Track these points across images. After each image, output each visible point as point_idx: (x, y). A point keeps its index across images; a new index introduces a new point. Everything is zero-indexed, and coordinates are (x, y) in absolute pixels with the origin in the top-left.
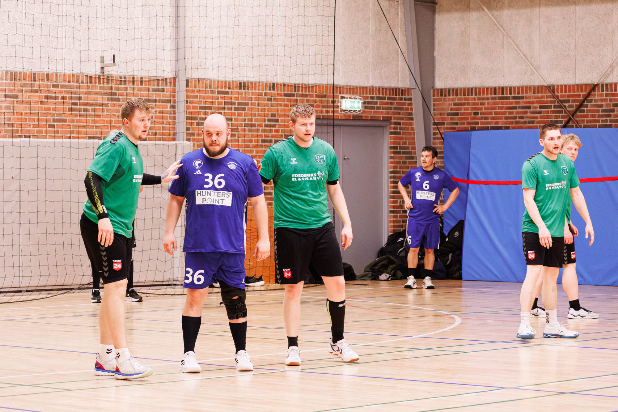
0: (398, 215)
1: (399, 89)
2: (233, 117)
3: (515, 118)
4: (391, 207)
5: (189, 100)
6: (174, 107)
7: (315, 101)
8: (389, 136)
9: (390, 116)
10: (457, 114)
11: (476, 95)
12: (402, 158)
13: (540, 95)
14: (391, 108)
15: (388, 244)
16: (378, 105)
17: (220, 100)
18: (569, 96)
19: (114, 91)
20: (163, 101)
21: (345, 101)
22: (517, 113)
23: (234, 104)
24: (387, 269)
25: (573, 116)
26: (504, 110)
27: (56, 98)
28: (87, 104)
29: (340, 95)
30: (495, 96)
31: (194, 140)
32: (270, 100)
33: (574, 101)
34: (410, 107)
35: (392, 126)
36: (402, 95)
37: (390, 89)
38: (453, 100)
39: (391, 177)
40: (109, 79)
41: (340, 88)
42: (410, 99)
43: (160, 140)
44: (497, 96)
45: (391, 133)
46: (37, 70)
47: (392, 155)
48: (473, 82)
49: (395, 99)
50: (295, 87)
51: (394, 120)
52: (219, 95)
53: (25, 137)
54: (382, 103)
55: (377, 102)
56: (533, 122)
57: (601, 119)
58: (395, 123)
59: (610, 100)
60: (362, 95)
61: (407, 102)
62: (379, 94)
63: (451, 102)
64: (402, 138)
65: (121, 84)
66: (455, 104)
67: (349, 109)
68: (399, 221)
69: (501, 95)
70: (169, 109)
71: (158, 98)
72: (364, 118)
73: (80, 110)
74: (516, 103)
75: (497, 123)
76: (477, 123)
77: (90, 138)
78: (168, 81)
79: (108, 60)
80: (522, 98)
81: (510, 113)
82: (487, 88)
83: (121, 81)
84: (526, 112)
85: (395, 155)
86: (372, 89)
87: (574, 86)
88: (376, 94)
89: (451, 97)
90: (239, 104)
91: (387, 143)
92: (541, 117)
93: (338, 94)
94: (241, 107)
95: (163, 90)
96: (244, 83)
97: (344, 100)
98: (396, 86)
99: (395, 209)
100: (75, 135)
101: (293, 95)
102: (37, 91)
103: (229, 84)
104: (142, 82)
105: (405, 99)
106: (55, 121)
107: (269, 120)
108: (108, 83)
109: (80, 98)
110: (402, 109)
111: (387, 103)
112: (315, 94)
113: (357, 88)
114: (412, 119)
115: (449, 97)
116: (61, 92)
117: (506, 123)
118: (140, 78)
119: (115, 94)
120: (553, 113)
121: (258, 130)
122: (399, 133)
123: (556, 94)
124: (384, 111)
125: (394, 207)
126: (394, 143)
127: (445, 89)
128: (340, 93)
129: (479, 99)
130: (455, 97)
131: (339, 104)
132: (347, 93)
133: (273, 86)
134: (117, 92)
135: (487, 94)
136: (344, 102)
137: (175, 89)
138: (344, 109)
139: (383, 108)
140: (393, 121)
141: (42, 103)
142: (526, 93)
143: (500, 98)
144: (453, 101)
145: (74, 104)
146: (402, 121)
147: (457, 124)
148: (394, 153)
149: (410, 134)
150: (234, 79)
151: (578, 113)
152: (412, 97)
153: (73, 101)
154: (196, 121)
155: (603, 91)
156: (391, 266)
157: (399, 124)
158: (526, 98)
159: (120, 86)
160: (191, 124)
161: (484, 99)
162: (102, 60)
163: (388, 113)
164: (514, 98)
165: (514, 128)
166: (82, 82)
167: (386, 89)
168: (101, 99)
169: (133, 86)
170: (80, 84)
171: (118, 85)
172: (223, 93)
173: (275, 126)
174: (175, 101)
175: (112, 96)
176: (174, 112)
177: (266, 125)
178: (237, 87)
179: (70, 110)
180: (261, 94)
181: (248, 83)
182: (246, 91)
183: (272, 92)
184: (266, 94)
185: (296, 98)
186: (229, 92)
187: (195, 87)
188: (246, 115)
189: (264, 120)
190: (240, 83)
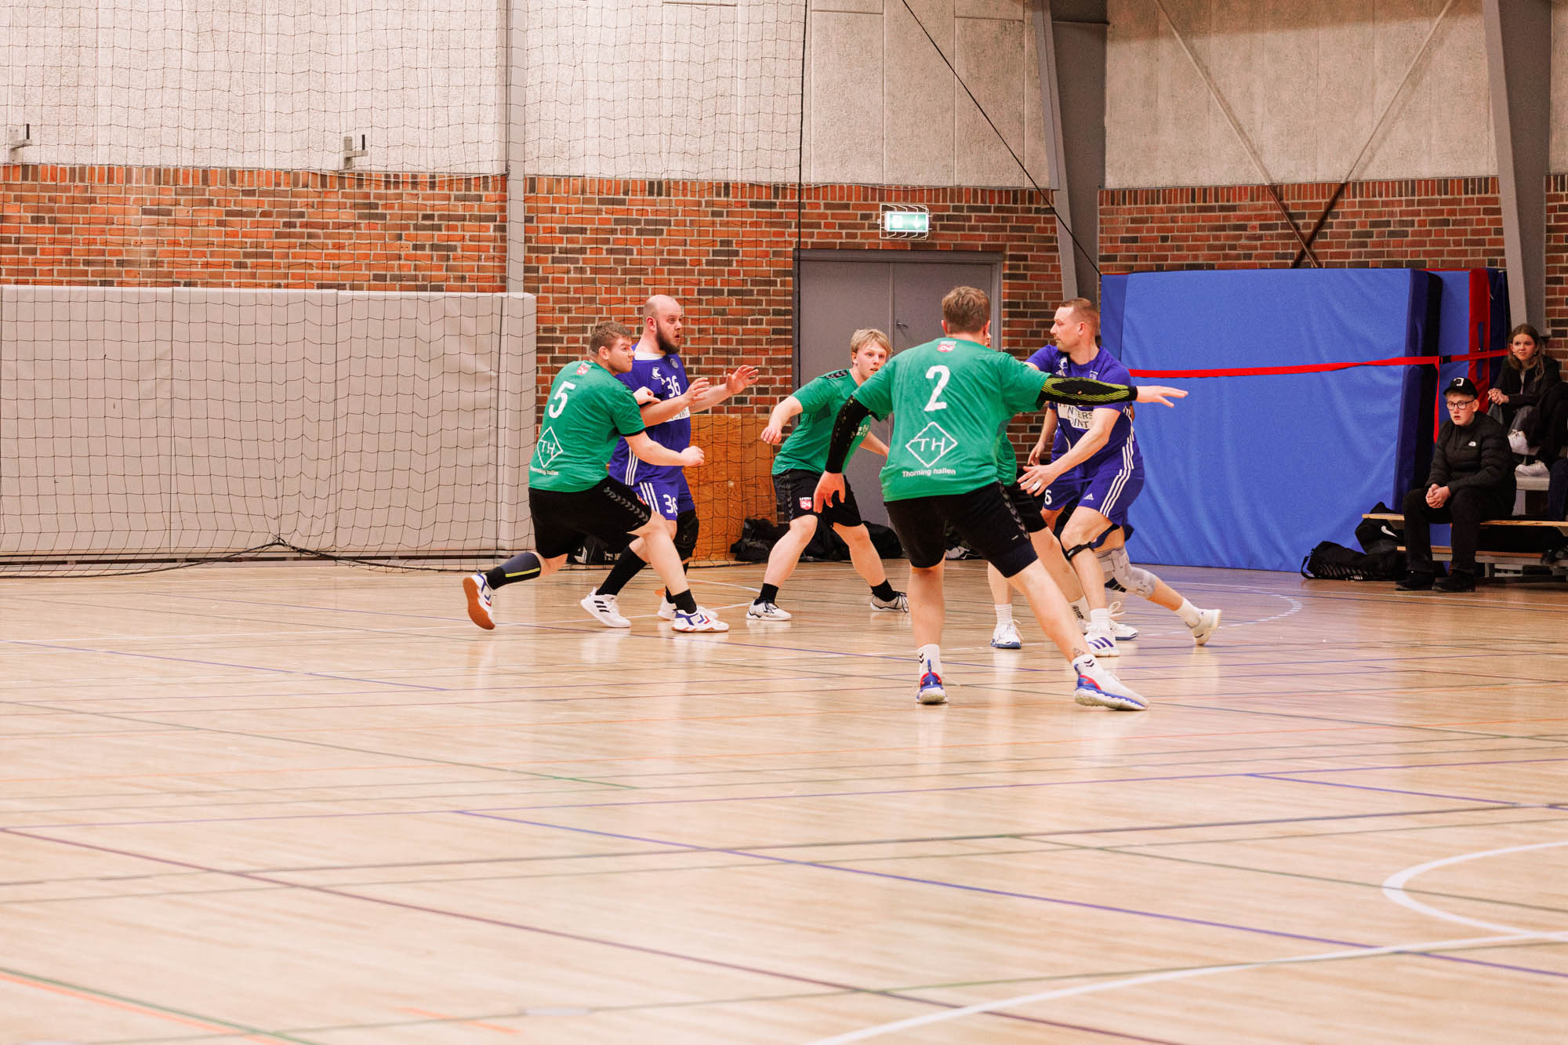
0: (1021, 435)
1: (1024, 191)
2: (635, 248)
3: (1223, 248)
5: (535, 215)
6: (503, 229)
7: (824, 216)
8: (1003, 281)
9: (1000, 243)
10: (1135, 240)
11: (1164, 202)
12: (1030, 324)
13: (1260, 203)
14: (1004, 229)
16: (973, 223)
17: (604, 216)
18: (1305, 206)
19: (372, 200)
20: (480, 219)
21: (891, 216)
22: (1227, 238)
23: (637, 222)
25: (1308, 245)
26: (1207, 233)
27: (252, 214)
28: (315, 225)
29: (881, 204)
30: (1193, 204)
31: (546, 290)
32: (718, 214)
33: (1311, 216)
34: (1049, 226)
35: (1007, 262)
36: (1031, 202)
37: (1000, 192)
38: (1130, 211)
40: (361, 179)
41: (881, 190)
42: (1050, 211)
43: (473, 290)
44: (1196, 204)
45: (1006, 277)
46: (210, 163)
47: (1009, 319)
48: (1162, 178)
49: (1014, 210)
50: (776, 189)
51: (1010, 250)
52: (604, 207)
53: (186, 284)
54: (978, 219)
55: (970, 217)
56: (1248, 256)
57: (1352, 250)
58: (1012, 258)
59: (1367, 214)
60: (931, 204)
61: (1043, 216)
62: (975, 201)
63: (1127, 217)
64: (1030, 287)
65: (388, 187)
66: (1133, 221)
67: (917, 231)
69: (1202, 204)
70: (491, 233)
71: (467, 214)
72: (935, 248)
73: (300, 235)
74: (1226, 218)
75: (1196, 257)
76: (1165, 258)
77: (321, 286)
78: (490, 180)
79: (356, 145)
80: (1233, 208)
81: (1217, 238)
82: (1182, 190)
83: (387, 183)
84: (1239, 237)
85: (1014, 319)
86: (957, 192)
87: (1312, 185)
88: (968, 201)
89: (1128, 206)
90: (647, 222)
92: (1263, 247)
93: (877, 202)
94: (653, 228)
95: (479, 198)
96: (661, 183)
97: (888, 214)
98: (1018, 184)
101: (772, 205)
102: (210, 202)
103: (626, 187)
104: (433, 183)
105: (1038, 211)
106: (249, 255)
107: (715, 253)
108: (360, 186)
109: (301, 215)
110: (1031, 229)
111: (996, 219)
112: (822, 202)
113: (922, 190)
114: (1056, 249)
115: (1124, 207)
116: (261, 204)
117: (1210, 257)
118: (428, 175)
119: (376, 206)
120: (1280, 239)
122: (1024, 277)
123: (1285, 202)
124: (987, 233)
126: (1012, 296)
127: (1119, 190)
128: (881, 200)
129: (1169, 210)
130: (1133, 206)
131: (879, 221)
132: (897, 200)
133: (727, 188)
134: (380, 202)
135: (1182, 202)
136: (888, 217)
137: (505, 196)
138: (888, 230)
139: (985, 229)
140: (1009, 253)
141: (220, 223)
142: (1240, 199)
143: (1202, 209)
144: (1129, 214)
145: (286, 225)
146: (1029, 254)
147: (1135, 258)
148: (1013, 315)
149: (1050, 277)
150: (633, 176)
151: (1319, 240)
152: (1053, 206)
153: (287, 220)
154: (549, 256)
155: (1354, 196)
157: (1025, 258)
158: (1240, 208)
159: (386, 191)
160: (539, 261)
161: (1175, 210)
162: (348, 142)
163: (997, 238)
164: (1222, 209)
165: (1222, 267)
167: (992, 192)
168: (346, 216)
169: (415, 192)
170: (300, 189)
171: (383, 191)
172: (613, 202)
173: (729, 263)
174: (504, 219)
175: (369, 210)
176: (503, 239)
177: (709, 263)
178: (643, 191)
179: (279, 235)
180: (699, 204)
181: (668, 183)
182: (663, 197)
183: (723, 198)
184: (708, 204)
185: (778, 210)
186: (624, 200)
187: (550, 192)
188: (663, 242)
189: (704, 253)
190: (651, 183)
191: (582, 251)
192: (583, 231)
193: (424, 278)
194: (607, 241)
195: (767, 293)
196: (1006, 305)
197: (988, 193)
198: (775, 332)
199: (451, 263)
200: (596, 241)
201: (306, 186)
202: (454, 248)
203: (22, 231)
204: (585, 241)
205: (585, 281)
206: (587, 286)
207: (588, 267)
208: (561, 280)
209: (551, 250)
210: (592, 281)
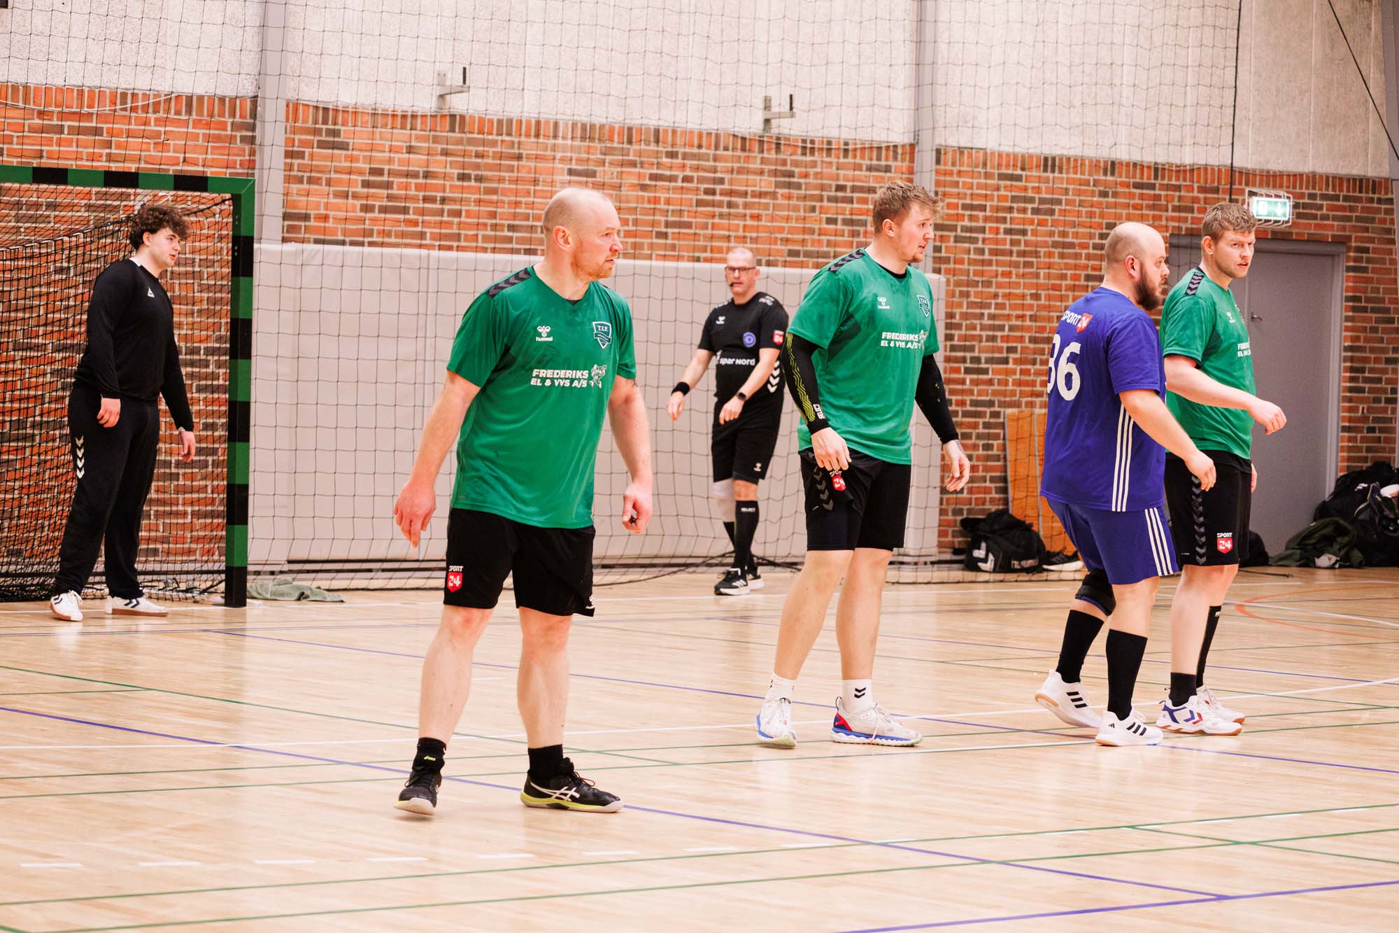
0: (1359, 435)
1: (1368, 180)
2: (1029, 228)
4: (1344, 419)
5: (940, 190)
7: (1196, 200)
8: (1345, 274)
9: (1347, 233)
14: (1349, 219)
15: (1336, 494)
16: (1324, 211)
17: (1002, 192)
19: (789, 168)
21: (1258, 202)
23: (1032, 200)
24: (1332, 546)
27: (672, 179)
28: (734, 193)
29: (1247, 189)
31: (948, 272)
32: (1104, 194)
34: (1388, 217)
35: (1352, 254)
36: (1374, 193)
37: (1348, 180)
39: (1346, 359)
40: (779, 144)
41: (1247, 174)
42: (1391, 201)
45: (1349, 269)
46: (635, 120)
47: (1350, 314)
49: (1358, 200)
50: (1156, 170)
51: (1355, 242)
52: (1002, 183)
54: (1330, 208)
55: (1322, 205)
58: (1358, 250)
60: (1291, 190)
61: (1383, 207)
62: (1327, 190)
64: (1371, 280)
65: (804, 154)
67: (1264, 218)
68: (1359, 449)
72: (1294, 237)
73: (720, 205)
78: (900, 151)
79: (780, 105)
83: (804, 148)
85: (1356, 314)
86: (1313, 179)
88: (1320, 189)
90: (1042, 201)
91: (1339, 290)
93: (1243, 186)
94: (1046, 208)
95: (887, 169)
96: (1054, 159)
97: (1255, 199)
98: (1362, 173)
99: (1352, 425)
100: (708, 255)
101: (1152, 187)
102: (633, 164)
103: (1023, 162)
104: (846, 151)
105: (1380, 201)
106: (667, 225)
108: (778, 151)
109: (721, 181)
110: (1373, 220)
111: (1343, 208)
112: (1196, 185)
113: (1281, 175)
114: (1393, 242)
116: (682, 168)
118: (842, 142)
119: (792, 174)
121: (1077, 256)
122: (1365, 270)
124: (1336, 223)
125: (1350, 420)
126: (1354, 289)
128: (1247, 184)
132: (1261, 185)
133: (1112, 167)
134: (797, 170)
136: (1255, 203)
137: (912, 168)
139: (1335, 218)
140: (1353, 244)
141: (644, 187)
145: (708, 192)
146: (1371, 246)
148: (1354, 309)
149: (1388, 271)
150: (1031, 151)
152: (1394, 196)
153: (706, 186)
154: (952, 234)
156: (1339, 539)
157: (1366, 250)
159: (804, 158)
160: (942, 238)
162: (768, 104)
163: (1344, 228)
167: (1341, 179)
168: (766, 183)
169: (828, 159)
170: (721, 152)
171: (799, 158)
172: (1011, 178)
175: (786, 178)
178: (1038, 166)
179: (700, 203)
180: (1087, 183)
181: (1061, 159)
182: (1056, 175)
183: (1109, 178)
184: (1096, 183)
185: (1157, 192)
186: (1021, 176)
187: (954, 164)
188: (1055, 223)
189: (1091, 236)
190: (1046, 159)
191: (983, 230)
192: (983, 208)
194: (1004, 220)
196: (1348, 299)
197: (1338, 180)
199: (861, 239)
200: (998, 220)
201: (726, 149)
202: (864, 223)
203: (448, 190)
204: (986, 219)
205: (983, 263)
206: (985, 268)
207: (987, 247)
208: (961, 262)
209: (953, 228)
210: (990, 263)
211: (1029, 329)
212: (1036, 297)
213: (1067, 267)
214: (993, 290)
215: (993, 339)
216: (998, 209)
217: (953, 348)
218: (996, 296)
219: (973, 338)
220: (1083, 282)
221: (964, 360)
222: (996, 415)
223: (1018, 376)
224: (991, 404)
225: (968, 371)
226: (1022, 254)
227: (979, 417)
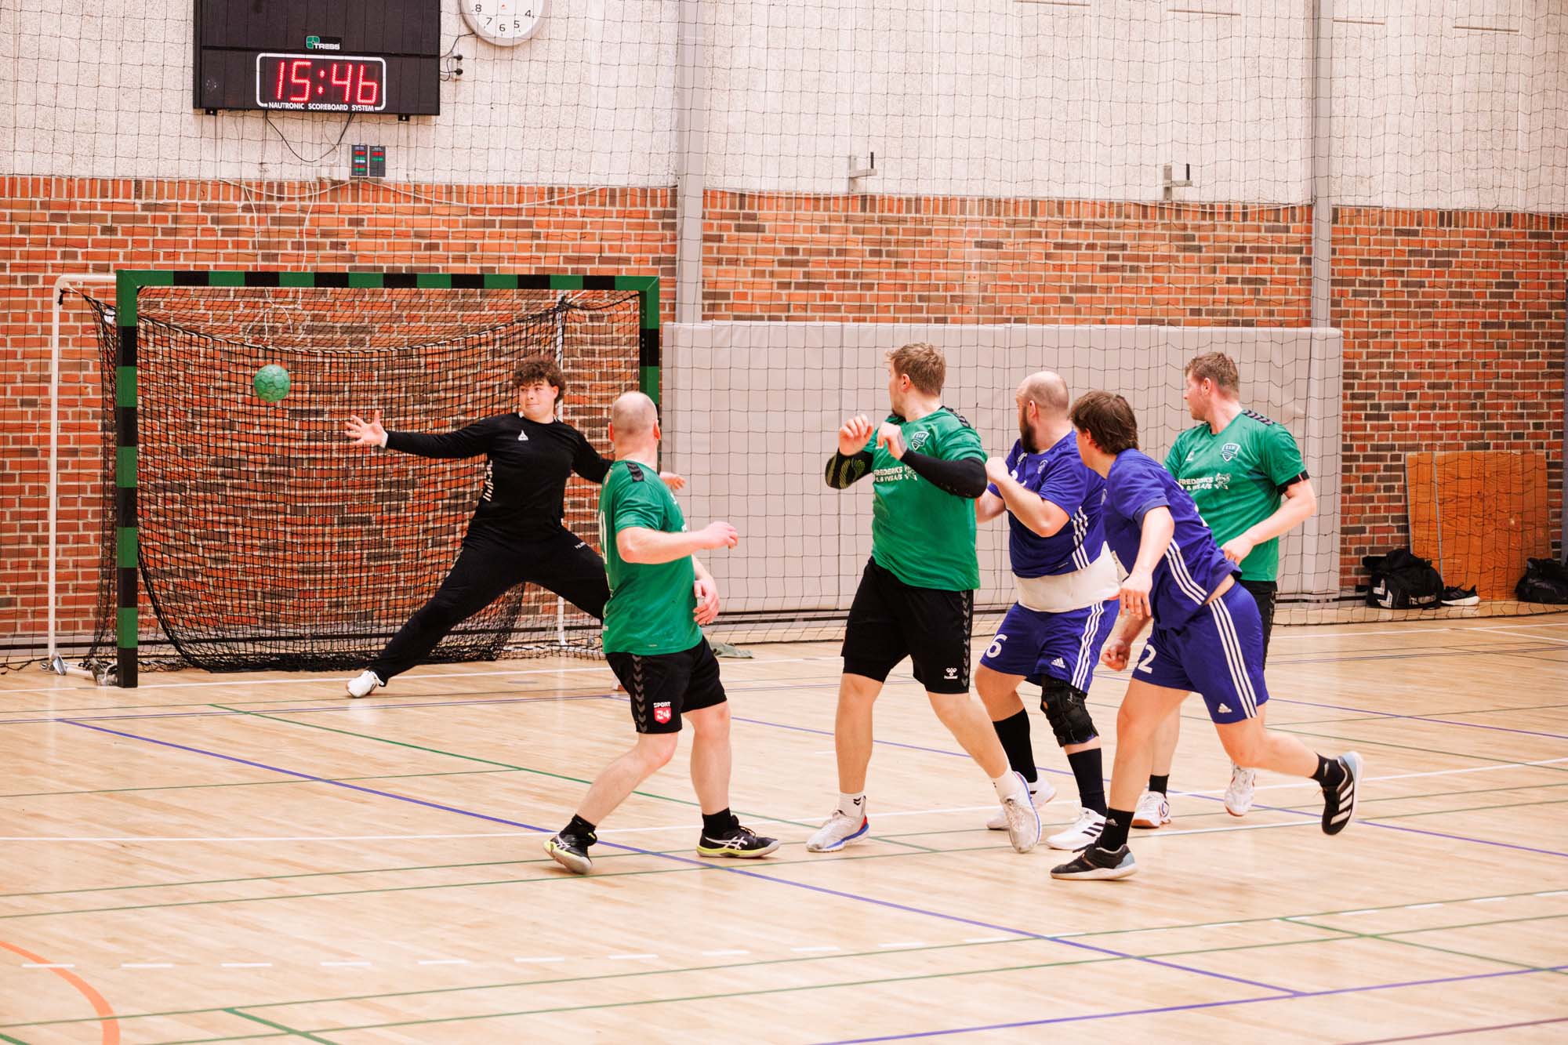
2: (1426, 280)
5: (1337, 247)
6: (1308, 261)
17: (1399, 247)
19: (1189, 232)
20: (1287, 251)
23: (1429, 254)
27: (1077, 246)
28: (1138, 258)
31: (1347, 325)
32: (1500, 245)
40: (1180, 209)
43: (1281, 324)
46: (1040, 193)
50: (1552, 219)
52: (1399, 238)
53: (1017, 321)
65: (1204, 219)
70: (1298, 265)
71: (1276, 245)
73: (1123, 268)
77: (1142, 322)
78: (1297, 211)
79: (1179, 175)
83: (1204, 213)
90: (1438, 254)
94: (1443, 260)
95: (1287, 229)
96: (1450, 213)
100: (1112, 316)
101: (1549, 236)
102: (1039, 235)
103: (1419, 217)
104: (1245, 215)
106: (1074, 290)
107: (1498, 285)
108: (1178, 217)
109: (1123, 247)
116: (1087, 236)
118: (1241, 205)
119: (1193, 238)
121: (1475, 305)
133: (1509, 218)
134: (1197, 234)
137: (1310, 228)
141: (1048, 256)
145: (1110, 258)
150: (1427, 206)
153: (1110, 252)
154: (1350, 289)
159: (1204, 223)
160: (1342, 294)
162: (1168, 172)
166: (1128, 217)
168: (1165, 248)
169: (1228, 223)
170: (1123, 220)
171: (1199, 222)
172: (1408, 233)
173: (1510, 295)
174: (1310, 251)
175: (1187, 243)
176: (1309, 271)
177: (1492, 295)
178: (1434, 221)
179: (1103, 268)
180: (1484, 235)
181: (1457, 214)
182: (1453, 228)
183: (1505, 229)
184: (1492, 235)
185: (1554, 241)
186: (1418, 231)
187: (1351, 223)
188: (1451, 274)
189: (1488, 285)
190: (1442, 214)
191: (1381, 283)
192: (1381, 263)
193: (1237, 313)
194: (1402, 273)
195: (1542, 325)
198: (1550, 365)
199: (1261, 297)
200: (1393, 273)
202: (1264, 282)
203: (860, 266)
204: (1382, 273)
205: (1382, 315)
206: (1384, 320)
207: (1385, 300)
208: (1360, 314)
209: (1352, 283)
210: (1388, 314)
211: (1428, 376)
212: (1434, 345)
213: (1464, 316)
214: (1392, 340)
215: (1394, 386)
216: (1393, 263)
217: (1354, 397)
218: (1395, 345)
219: (1373, 386)
220: (1480, 330)
221: (1364, 407)
222: (1397, 458)
223: (1417, 421)
224: (1392, 448)
225: (1368, 417)
226: (1419, 305)
227: (1381, 461)
